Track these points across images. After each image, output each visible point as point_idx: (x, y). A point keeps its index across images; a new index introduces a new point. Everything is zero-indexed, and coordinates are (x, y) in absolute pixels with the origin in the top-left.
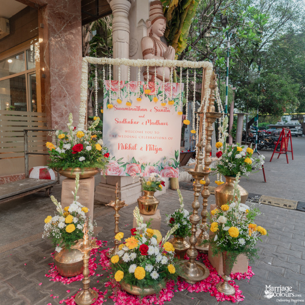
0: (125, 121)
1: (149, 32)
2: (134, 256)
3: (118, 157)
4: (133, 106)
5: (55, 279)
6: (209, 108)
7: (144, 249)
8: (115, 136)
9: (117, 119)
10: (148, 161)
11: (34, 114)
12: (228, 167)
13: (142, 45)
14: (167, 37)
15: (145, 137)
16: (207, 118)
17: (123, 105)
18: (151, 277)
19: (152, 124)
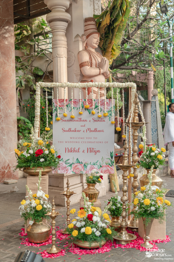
0: (70, 130)
1: (85, 45)
2: (83, 223)
3: (65, 159)
5: (29, 245)
6: (134, 119)
7: (90, 217)
9: (63, 129)
10: (89, 161)
12: (146, 162)
13: (78, 58)
14: (101, 46)
15: (86, 142)
16: (132, 126)
17: (69, 118)
18: (95, 235)
19: (91, 131)
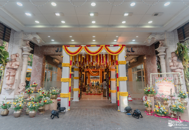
0: (160, 85)
3: (159, 93)
4: (162, 82)
8: (158, 89)
9: (158, 85)
10: (167, 95)
11: (144, 82)
15: (165, 89)
17: (159, 82)
19: (166, 86)
